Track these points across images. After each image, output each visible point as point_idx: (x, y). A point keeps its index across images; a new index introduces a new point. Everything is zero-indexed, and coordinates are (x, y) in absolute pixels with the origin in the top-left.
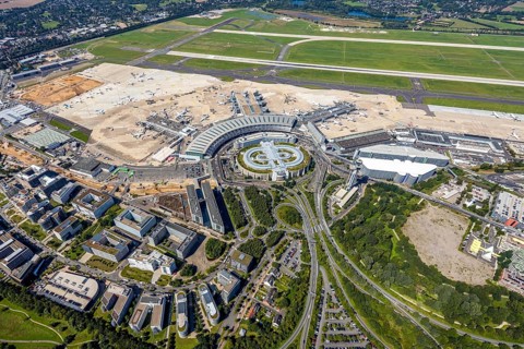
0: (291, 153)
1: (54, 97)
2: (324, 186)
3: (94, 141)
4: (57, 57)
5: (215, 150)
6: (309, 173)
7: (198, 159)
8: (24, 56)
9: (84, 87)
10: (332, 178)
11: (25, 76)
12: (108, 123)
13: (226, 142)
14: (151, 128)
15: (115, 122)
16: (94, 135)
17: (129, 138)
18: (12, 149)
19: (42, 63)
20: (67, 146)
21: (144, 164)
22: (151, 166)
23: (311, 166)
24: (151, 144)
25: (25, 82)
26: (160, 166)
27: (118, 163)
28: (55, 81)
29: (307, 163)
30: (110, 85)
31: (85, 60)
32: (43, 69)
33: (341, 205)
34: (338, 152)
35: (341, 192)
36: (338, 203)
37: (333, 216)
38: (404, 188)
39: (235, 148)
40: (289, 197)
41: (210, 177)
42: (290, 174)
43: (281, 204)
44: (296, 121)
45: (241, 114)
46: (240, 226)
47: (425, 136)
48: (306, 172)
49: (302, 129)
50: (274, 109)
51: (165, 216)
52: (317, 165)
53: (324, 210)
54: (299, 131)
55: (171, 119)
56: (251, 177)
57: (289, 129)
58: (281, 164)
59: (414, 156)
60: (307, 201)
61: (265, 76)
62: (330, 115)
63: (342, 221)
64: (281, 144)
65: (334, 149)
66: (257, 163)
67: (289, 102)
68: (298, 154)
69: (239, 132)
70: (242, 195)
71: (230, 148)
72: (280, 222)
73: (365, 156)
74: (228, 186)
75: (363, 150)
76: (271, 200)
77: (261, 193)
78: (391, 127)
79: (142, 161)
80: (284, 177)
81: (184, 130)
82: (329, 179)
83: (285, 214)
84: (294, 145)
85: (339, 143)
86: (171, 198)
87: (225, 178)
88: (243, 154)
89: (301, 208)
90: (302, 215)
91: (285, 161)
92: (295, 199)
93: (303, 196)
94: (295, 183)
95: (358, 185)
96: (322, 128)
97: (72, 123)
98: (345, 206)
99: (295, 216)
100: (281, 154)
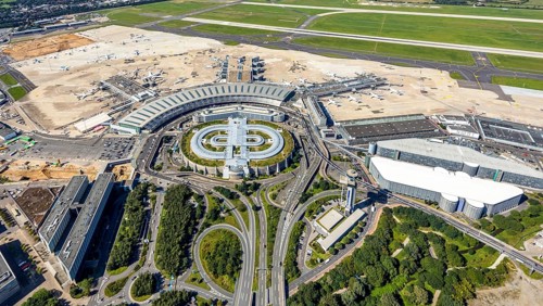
0: (266, 137)
1: (35, 52)
2: (303, 200)
3: (28, 99)
4: (73, 20)
5: (160, 123)
6: (289, 171)
9: (72, 45)
10: (327, 186)
11: (27, 33)
12: (63, 80)
13: (185, 113)
14: (105, 89)
15: (69, 81)
16: (33, 96)
19: (53, 24)
21: (59, 133)
23: (293, 161)
24: (88, 108)
27: (28, 128)
28: (50, 40)
29: (285, 155)
30: (99, 44)
31: (97, 22)
32: (49, 29)
33: (325, 244)
34: (345, 140)
35: (332, 216)
36: (320, 240)
37: (305, 268)
38: (463, 223)
39: (195, 122)
40: (237, 213)
41: (129, 161)
42: (251, 171)
43: (216, 226)
44: (293, 94)
45: (224, 80)
46: (115, 267)
47: (499, 131)
48: (282, 169)
49: (298, 104)
50: (273, 77)
51: (14, 224)
52: (303, 160)
53: (290, 250)
54: (292, 107)
55: (138, 80)
56: (190, 169)
57: (278, 103)
58: (244, 154)
59: (476, 165)
60: (264, 227)
61: (277, 42)
62: (344, 89)
63: (318, 286)
64: (258, 122)
65: (339, 137)
66: (209, 147)
67: (296, 70)
68: (275, 140)
69: (208, 102)
70: (161, 197)
71: (188, 120)
72: (200, 265)
73: (387, 154)
74: (150, 178)
75: (381, 144)
76: (201, 216)
77: (192, 200)
78: (437, 110)
79: (61, 128)
80: (242, 176)
81: (140, 94)
82: (317, 186)
83: (212, 249)
84: (275, 127)
85: (347, 128)
86: (45, 192)
87: (153, 164)
88: (196, 132)
89: (249, 239)
90: (243, 258)
91: (251, 149)
92: (246, 219)
93: (264, 213)
94: (256, 187)
95: (367, 204)
96: (330, 104)
97: (23, 77)
98: (335, 250)
99: (228, 260)
100: (250, 137)
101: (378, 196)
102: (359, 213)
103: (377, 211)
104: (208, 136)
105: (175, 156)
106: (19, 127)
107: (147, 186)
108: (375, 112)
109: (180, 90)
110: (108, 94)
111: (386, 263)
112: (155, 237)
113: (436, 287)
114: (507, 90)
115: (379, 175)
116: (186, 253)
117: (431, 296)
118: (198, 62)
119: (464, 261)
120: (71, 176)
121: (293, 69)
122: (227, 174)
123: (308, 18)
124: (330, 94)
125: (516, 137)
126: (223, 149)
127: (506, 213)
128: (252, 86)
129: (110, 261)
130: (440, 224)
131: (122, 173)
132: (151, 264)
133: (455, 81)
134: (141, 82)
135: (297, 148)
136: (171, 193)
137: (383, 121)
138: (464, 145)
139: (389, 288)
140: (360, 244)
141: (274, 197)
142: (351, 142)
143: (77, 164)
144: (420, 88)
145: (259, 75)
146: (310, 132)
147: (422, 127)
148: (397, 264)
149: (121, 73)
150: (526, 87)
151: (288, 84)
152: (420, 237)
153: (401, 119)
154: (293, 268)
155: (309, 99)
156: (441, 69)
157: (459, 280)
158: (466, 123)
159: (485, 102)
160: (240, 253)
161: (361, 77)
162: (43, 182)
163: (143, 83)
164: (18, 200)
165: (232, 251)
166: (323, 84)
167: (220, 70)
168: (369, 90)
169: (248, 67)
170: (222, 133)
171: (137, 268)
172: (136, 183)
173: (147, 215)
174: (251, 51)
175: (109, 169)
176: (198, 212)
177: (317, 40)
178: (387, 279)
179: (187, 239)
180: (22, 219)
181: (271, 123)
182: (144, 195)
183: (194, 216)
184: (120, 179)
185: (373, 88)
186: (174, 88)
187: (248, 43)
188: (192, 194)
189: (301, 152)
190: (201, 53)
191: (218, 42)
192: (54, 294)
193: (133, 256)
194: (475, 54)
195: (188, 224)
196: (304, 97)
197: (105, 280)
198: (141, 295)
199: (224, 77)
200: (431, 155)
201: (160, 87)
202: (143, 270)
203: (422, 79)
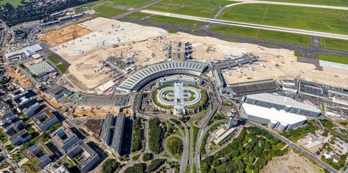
0: (193, 93)
1: (60, 40)
2: (209, 124)
3: (69, 72)
4: (74, 12)
5: (140, 86)
6: (203, 111)
7: (128, 92)
8: (54, 11)
9: (79, 34)
10: (220, 118)
11: (50, 24)
12: (83, 60)
13: (152, 81)
14: (107, 66)
15: (88, 59)
16: (70, 69)
17: (91, 72)
18: (19, 74)
19: (63, 16)
20: (50, 75)
21: (92, 92)
22: (96, 94)
23: (205, 106)
24: (102, 77)
25: (47, 29)
26: (102, 95)
27: (76, 89)
28: (65, 29)
29: (202, 103)
30: (95, 33)
31: (89, 15)
32: (61, 20)
33: (217, 142)
34: (231, 95)
35: (221, 131)
36: (215, 141)
37: (208, 151)
38: (275, 133)
39: (157, 86)
40: (180, 130)
41: (129, 107)
42: (186, 111)
43: (172, 136)
44: (207, 68)
45: (170, 59)
46: (134, 151)
47: (308, 88)
48: (200, 110)
49: (210, 74)
50: (197, 57)
51: (88, 135)
52: (210, 106)
53: (202, 144)
54: (207, 76)
55: (123, 60)
56: (158, 111)
57: (199, 74)
58: (182, 102)
59: (290, 107)
60: (192, 136)
61: (200, 30)
62: (235, 64)
63: (213, 157)
64: (189, 85)
65: (228, 93)
66: (166, 99)
67: (210, 52)
68: (198, 95)
69: (163, 73)
70: (147, 124)
71: (154, 85)
72: (167, 150)
73: (250, 102)
74: (140, 115)
75: (249, 97)
76: (166, 132)
77: (161, 125)
78: (281, 77)
79: (92, 89)
80: (182, 113)
81: (127, 69)
82: (215, 118)
83: (171, 144)
84: (198, 88)
85: (233, 88)
86: (96, 121)
87: (141, 108)
88: (159, 91)
89: (186, 140)
90: (184, 147)
91: (186, 100)
92: (184, 132)
93: (192, 130)
94: (188, 119)
95: (236, 126)
96: (226, 74)
97: (61, 58)
98: (220, 144)
99: (178, 148)
100: (185, 93)
101: (242, 122)
102: (233, 129)
103: (241, 128)
104: (165, 93)
105: (150, 104)
106: (72, 90)
107: (140, 118)
108: (248, 79)
109: (147, 66)
110: (110, 69)
111: (240, 148)
112: (147, 140)
113: (257, 156)
114: (322, 63)
115: (245, 112)
116: (161, 146)
117: (255, 159)
118: (155, 46)
119: (271, 147)
120: (105, 114)
121: (208, 51)
122: (175, 113)
123: (219, 9)
124: (227, 68)
125: (315, 92)
126: (173, 100)
127: (295, 129)
128: (186, 63)
129: (131, 149)
130: (266, 133)
131: (127, 113)
132: (148, 150)
133: (296, 58)
134: (125, 61)
135: (208, 99)
136: (151, 121)
137: (252, 84)
138: (288, 96)
139: (240, 157)
140: (231, 142)
141: (196, 123)
142: (234, 96)
143: (106, 108)
144: (275, 63)
145: (189, 55)
146: (214, 90)
147: (270, 87)
148: (244, 149)
149: (113, 55)
150: (333, 61)
151: (205, 61)
152: (256, 139)
153: (261, 83)
154: (203, 151)
155: (215, 71)
156: (290, 49)
157: (267, 154)
158: (293, 84)
159: (307, 71)
160: (183, 146)
161: (245, 56)
162: (93, 117)
163: (126, 62)
164: (86, 125)
165: (179, 145)
166: (224, 61)
167: (167, 52)
168: (248, 65)
169: (183, 50)
170: (172, 91)
171: (143, 151)
172: (135, 117)
173: (142, 131)
174: (185, 37)
175: (121, 110)
176: (164, 130)
177: (224, 28)
178: (239, 154)
179: (161, 141)
180: (91, 133)
181: (195, 86)
182: (139, 122)
183: (162, 132)
184: (127, 115)
185: (251, 64)
186: (144, 65)
187: (181, 31)
188: (160, 122)
189: (210, 102)
190: (156, 39)
191: (164, 31)
192: (113, 160)
193: (140, 147)
194: (313, 37)
195: (161, 135)
196: (213, 70)
197: (131, 155)
198: (147, 160)
199: (170, 57)
200: (271, 102)
201: (136, 64)
202: (146, 152)
203: (279, 56)
